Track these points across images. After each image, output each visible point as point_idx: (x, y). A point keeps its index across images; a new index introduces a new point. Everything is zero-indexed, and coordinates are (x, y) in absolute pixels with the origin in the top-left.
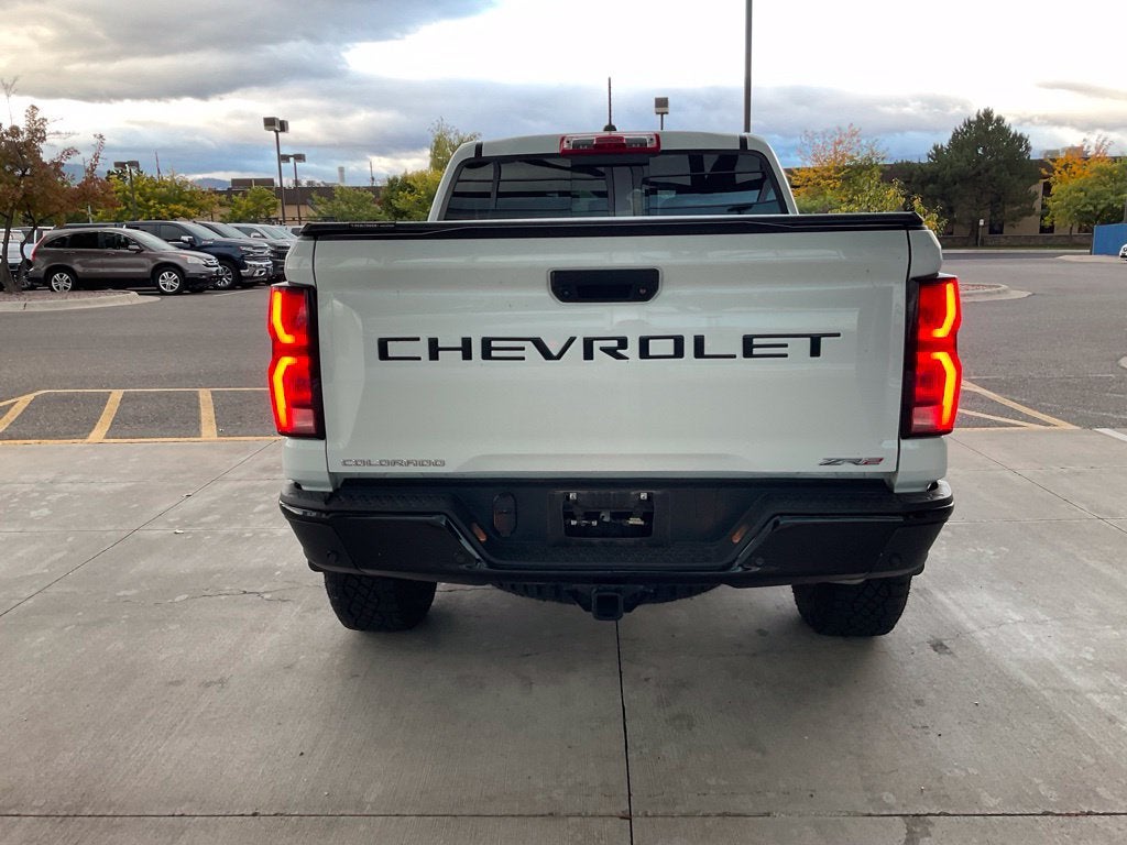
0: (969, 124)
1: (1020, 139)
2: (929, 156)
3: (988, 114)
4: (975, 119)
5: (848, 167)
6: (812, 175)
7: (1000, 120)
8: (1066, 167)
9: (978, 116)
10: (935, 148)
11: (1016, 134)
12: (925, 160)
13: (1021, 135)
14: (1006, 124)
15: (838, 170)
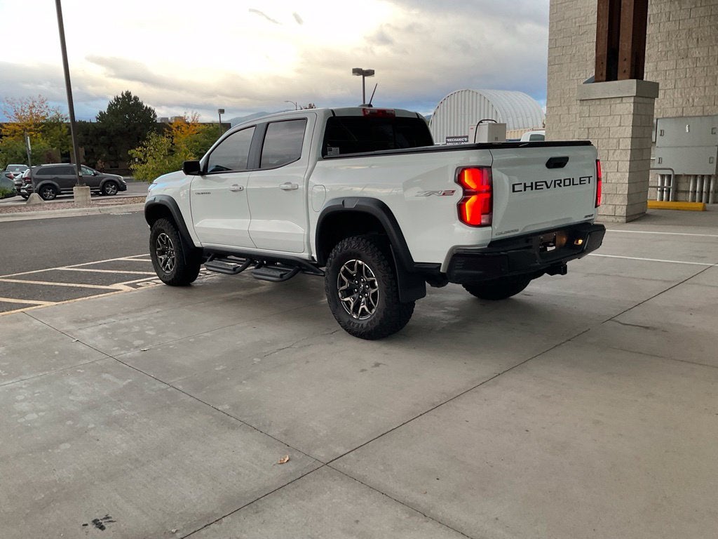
0: (117, 99)
1: (149, 111)
2: (97, 118)
3: (128, 94)
4: (121, 97)
5: (43, 124)
6: (17, 128)
7: (136, 98)
8: (178, 128)
9: (122, 95)
10: (101, 113)
11: (147, 107)
12: (94, 121)
13: (150, 108)
14: (140, 101)
15: (37, 125)
